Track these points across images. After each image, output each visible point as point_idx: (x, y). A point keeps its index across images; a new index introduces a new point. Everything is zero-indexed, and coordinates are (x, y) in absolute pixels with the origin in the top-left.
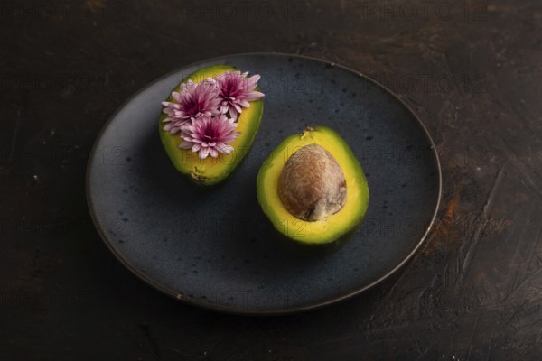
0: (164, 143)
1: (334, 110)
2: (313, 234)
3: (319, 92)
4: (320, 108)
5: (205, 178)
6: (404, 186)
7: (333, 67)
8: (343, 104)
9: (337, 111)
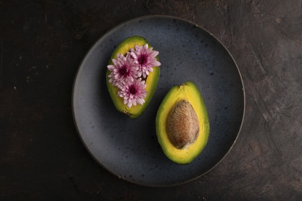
0: (109, 91)
1: (195, 53)
2: (181, 158)
3: (188, 41)
4: (188, 51)
5: (131, 114)
6: (226, 108)
7: (197, 27)
8: (200, 50)
9: (197, 54)
